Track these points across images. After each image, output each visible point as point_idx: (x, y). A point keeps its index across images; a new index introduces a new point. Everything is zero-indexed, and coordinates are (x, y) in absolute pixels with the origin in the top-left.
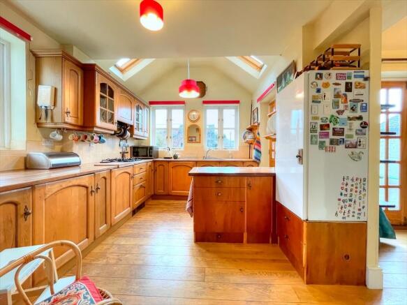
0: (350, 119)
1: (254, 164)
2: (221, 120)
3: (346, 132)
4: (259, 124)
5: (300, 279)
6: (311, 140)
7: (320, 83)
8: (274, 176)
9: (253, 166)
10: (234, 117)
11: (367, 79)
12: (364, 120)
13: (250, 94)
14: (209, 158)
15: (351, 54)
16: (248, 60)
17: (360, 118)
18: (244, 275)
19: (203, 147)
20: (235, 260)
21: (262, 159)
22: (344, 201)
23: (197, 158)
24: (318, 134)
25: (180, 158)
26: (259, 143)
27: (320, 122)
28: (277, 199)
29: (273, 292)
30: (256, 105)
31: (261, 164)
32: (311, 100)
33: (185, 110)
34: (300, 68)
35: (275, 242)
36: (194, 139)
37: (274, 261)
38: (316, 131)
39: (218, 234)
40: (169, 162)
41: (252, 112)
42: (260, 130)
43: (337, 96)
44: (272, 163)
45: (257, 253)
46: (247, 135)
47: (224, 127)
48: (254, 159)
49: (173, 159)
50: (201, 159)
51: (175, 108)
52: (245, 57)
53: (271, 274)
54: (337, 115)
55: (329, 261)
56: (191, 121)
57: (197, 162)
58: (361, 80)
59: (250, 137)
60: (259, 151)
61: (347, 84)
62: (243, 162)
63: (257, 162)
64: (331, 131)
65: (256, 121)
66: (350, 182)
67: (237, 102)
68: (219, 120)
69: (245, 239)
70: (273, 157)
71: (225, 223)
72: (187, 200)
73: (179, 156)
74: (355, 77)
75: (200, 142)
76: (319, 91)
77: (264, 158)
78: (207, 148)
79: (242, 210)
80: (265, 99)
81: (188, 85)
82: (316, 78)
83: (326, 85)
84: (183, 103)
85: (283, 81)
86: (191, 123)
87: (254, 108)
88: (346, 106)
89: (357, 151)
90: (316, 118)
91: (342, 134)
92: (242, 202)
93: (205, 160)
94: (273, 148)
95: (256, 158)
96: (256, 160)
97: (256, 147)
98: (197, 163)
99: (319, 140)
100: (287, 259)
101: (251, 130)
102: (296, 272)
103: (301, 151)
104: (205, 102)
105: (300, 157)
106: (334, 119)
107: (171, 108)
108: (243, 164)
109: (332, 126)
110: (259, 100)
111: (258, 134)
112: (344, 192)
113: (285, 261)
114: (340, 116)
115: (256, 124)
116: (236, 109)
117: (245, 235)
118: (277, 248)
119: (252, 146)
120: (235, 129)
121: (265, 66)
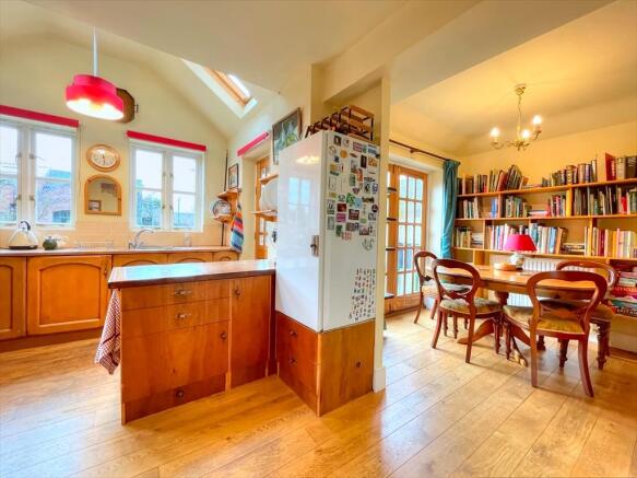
0: (365, 200)
1: (230, 255)
2: (168, 175)
3: (361, 216)
4: (240, 191)
5: (311, 413)
6: (327, 224)
7: (339, 149)
8: (272, 275)
9: (230, 259)
10: (195, 173)
11: (378, 156)
12: (376, 203)
13: (226, 140)
14: (142, 246)
15: (364, 122)
16: (224, 82)
17: (372, 200)
18: (235, 444)
19: (126, 224)
20: (215, 426)
21: (244, 247)
22: (357, 299)
23: (111, 246)
24: (334, 216)
25: (64, 246)
26: (239, 221)
27: (337, 202)
28: (277, 308)
29: (283, 450)
30: (236, 159)
31: (242, 256)
32: (328, 171)
33: (78, 140)
34: (307, 122)
35: (273, 371)
36: (96, 205)
37: (275, 401)
38: (332, 212)
39: (178, 391)
40: (28, 258)
41: (228, 171)
42: (243, 200)
43: (354, 170)
44: (261, 253)
45: (248, 399)
46: (219, 207)
47: (175, 189)
48: (231, 246)
49: (41, 251)
50: (124, 249)
51: (46, 131)
52: (219, 73)
53: (274, 424)
54: (352, 193)
55: (343, 376)
56: (96, 167)
57: (113, 255)
58: (373, 156)
59: (224, 210)
60: (240, 235)
61: (362, 157)
62: (213, 253)
63: (236, 252)
64: (347, 213)
65: (234, 184)
66: (363, 276)
67: (202, 148)
68: (164, 174)
69: (228, 383)
70: (262, 244)
71: (193, 366)
72: (99, 336)
73: (59, 244)
74: (370, 151)
75: (119, 214)
76: (337, 159)
77: (248, 245)
78: (135, 226)
79: (223, 336)
80: (251, 154)
81: (94, 88)
82: (335, 142)
83: (344, 154)
84: (73, 123)
85: (283, 134)
86: (97, 173)
87: (231, 164)
88: (361, 184)
89: (368, 238)
90: (333, 195)
91: (357, 218)
92: (223, 322)
93: (132, 250)
94: (262, 230)
95: (235, 245)
96: (234, 248)
97: (236, 227)
98: (115, 258)
99: (336, 224)
100: (291, 391)
101: (225, 199)
102: (305, 406)
103: (316, 238)
104: (132, 134)
105: (314, 246)
106: (351, 199)
107: (35, 130)
108: (212, 256)
109: (348, 207)
110: (241, 152)
111: (239, 207)
112: (357, 287)
113: (291, 396)
114: (356, 196)
115: (235, 191)
116: (198, 159)
117: (229, 376)
118: (277, 380)
119: (229, 226)
120: (197, 195)
121: (253, 102)
